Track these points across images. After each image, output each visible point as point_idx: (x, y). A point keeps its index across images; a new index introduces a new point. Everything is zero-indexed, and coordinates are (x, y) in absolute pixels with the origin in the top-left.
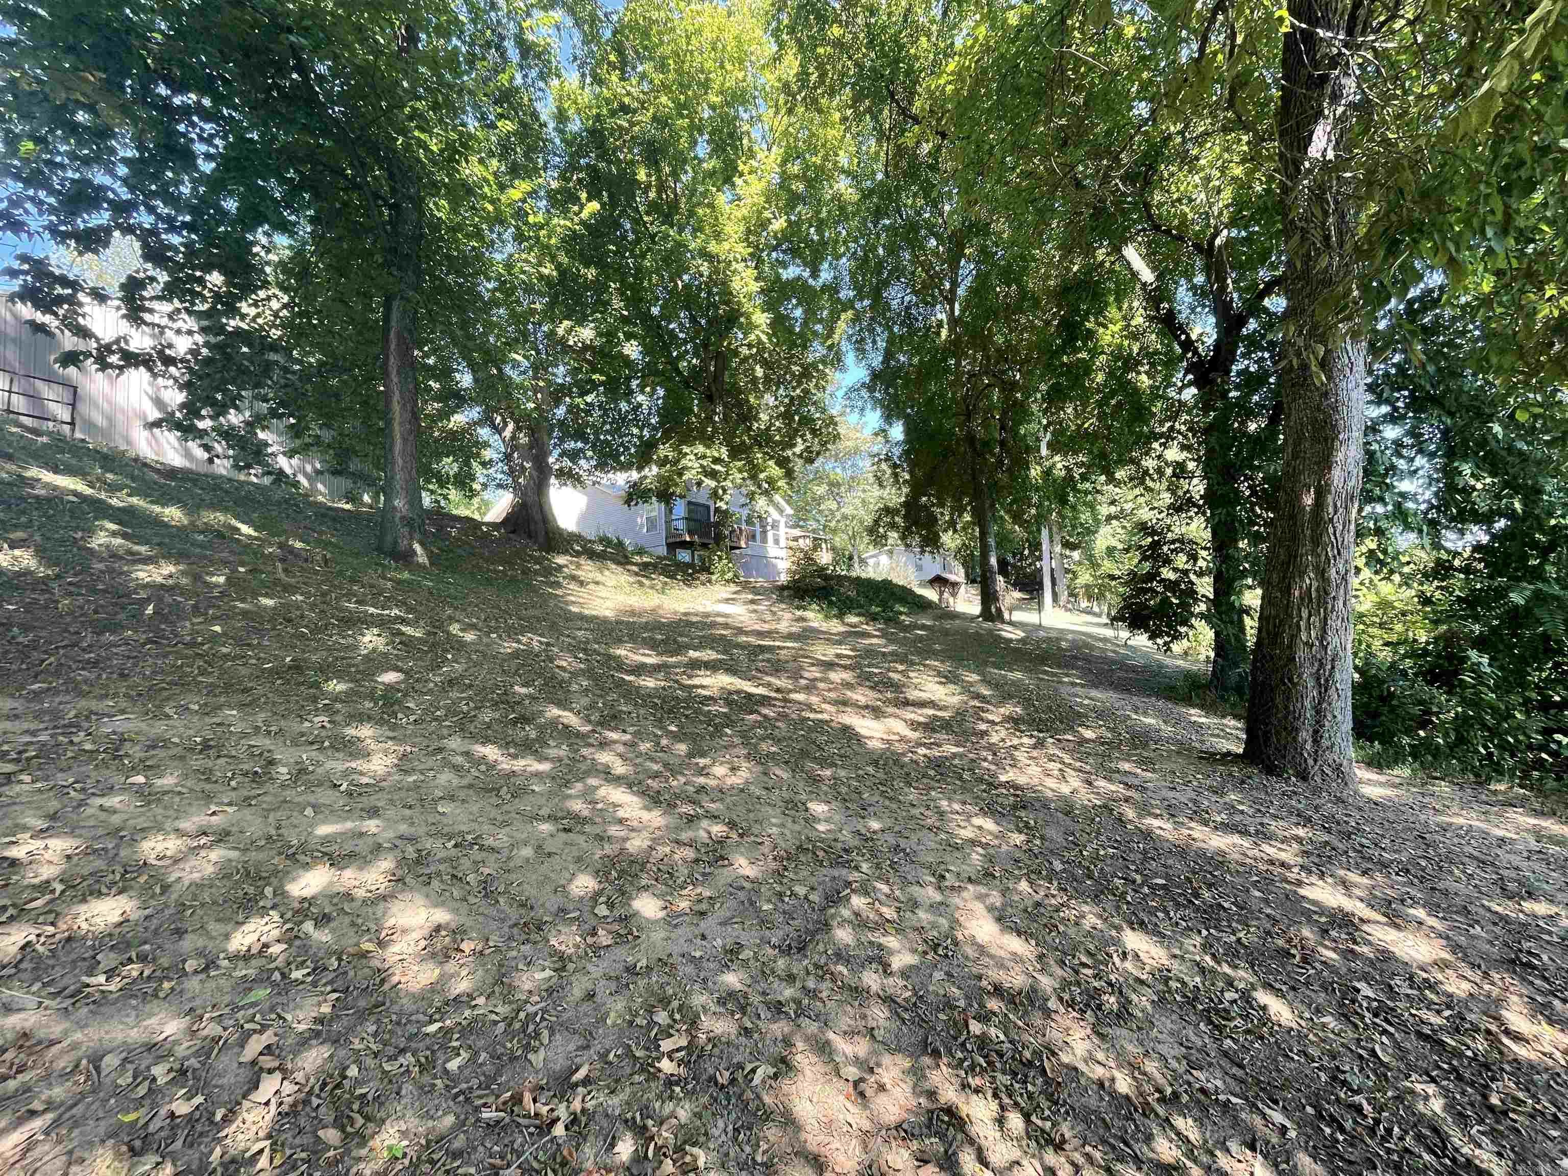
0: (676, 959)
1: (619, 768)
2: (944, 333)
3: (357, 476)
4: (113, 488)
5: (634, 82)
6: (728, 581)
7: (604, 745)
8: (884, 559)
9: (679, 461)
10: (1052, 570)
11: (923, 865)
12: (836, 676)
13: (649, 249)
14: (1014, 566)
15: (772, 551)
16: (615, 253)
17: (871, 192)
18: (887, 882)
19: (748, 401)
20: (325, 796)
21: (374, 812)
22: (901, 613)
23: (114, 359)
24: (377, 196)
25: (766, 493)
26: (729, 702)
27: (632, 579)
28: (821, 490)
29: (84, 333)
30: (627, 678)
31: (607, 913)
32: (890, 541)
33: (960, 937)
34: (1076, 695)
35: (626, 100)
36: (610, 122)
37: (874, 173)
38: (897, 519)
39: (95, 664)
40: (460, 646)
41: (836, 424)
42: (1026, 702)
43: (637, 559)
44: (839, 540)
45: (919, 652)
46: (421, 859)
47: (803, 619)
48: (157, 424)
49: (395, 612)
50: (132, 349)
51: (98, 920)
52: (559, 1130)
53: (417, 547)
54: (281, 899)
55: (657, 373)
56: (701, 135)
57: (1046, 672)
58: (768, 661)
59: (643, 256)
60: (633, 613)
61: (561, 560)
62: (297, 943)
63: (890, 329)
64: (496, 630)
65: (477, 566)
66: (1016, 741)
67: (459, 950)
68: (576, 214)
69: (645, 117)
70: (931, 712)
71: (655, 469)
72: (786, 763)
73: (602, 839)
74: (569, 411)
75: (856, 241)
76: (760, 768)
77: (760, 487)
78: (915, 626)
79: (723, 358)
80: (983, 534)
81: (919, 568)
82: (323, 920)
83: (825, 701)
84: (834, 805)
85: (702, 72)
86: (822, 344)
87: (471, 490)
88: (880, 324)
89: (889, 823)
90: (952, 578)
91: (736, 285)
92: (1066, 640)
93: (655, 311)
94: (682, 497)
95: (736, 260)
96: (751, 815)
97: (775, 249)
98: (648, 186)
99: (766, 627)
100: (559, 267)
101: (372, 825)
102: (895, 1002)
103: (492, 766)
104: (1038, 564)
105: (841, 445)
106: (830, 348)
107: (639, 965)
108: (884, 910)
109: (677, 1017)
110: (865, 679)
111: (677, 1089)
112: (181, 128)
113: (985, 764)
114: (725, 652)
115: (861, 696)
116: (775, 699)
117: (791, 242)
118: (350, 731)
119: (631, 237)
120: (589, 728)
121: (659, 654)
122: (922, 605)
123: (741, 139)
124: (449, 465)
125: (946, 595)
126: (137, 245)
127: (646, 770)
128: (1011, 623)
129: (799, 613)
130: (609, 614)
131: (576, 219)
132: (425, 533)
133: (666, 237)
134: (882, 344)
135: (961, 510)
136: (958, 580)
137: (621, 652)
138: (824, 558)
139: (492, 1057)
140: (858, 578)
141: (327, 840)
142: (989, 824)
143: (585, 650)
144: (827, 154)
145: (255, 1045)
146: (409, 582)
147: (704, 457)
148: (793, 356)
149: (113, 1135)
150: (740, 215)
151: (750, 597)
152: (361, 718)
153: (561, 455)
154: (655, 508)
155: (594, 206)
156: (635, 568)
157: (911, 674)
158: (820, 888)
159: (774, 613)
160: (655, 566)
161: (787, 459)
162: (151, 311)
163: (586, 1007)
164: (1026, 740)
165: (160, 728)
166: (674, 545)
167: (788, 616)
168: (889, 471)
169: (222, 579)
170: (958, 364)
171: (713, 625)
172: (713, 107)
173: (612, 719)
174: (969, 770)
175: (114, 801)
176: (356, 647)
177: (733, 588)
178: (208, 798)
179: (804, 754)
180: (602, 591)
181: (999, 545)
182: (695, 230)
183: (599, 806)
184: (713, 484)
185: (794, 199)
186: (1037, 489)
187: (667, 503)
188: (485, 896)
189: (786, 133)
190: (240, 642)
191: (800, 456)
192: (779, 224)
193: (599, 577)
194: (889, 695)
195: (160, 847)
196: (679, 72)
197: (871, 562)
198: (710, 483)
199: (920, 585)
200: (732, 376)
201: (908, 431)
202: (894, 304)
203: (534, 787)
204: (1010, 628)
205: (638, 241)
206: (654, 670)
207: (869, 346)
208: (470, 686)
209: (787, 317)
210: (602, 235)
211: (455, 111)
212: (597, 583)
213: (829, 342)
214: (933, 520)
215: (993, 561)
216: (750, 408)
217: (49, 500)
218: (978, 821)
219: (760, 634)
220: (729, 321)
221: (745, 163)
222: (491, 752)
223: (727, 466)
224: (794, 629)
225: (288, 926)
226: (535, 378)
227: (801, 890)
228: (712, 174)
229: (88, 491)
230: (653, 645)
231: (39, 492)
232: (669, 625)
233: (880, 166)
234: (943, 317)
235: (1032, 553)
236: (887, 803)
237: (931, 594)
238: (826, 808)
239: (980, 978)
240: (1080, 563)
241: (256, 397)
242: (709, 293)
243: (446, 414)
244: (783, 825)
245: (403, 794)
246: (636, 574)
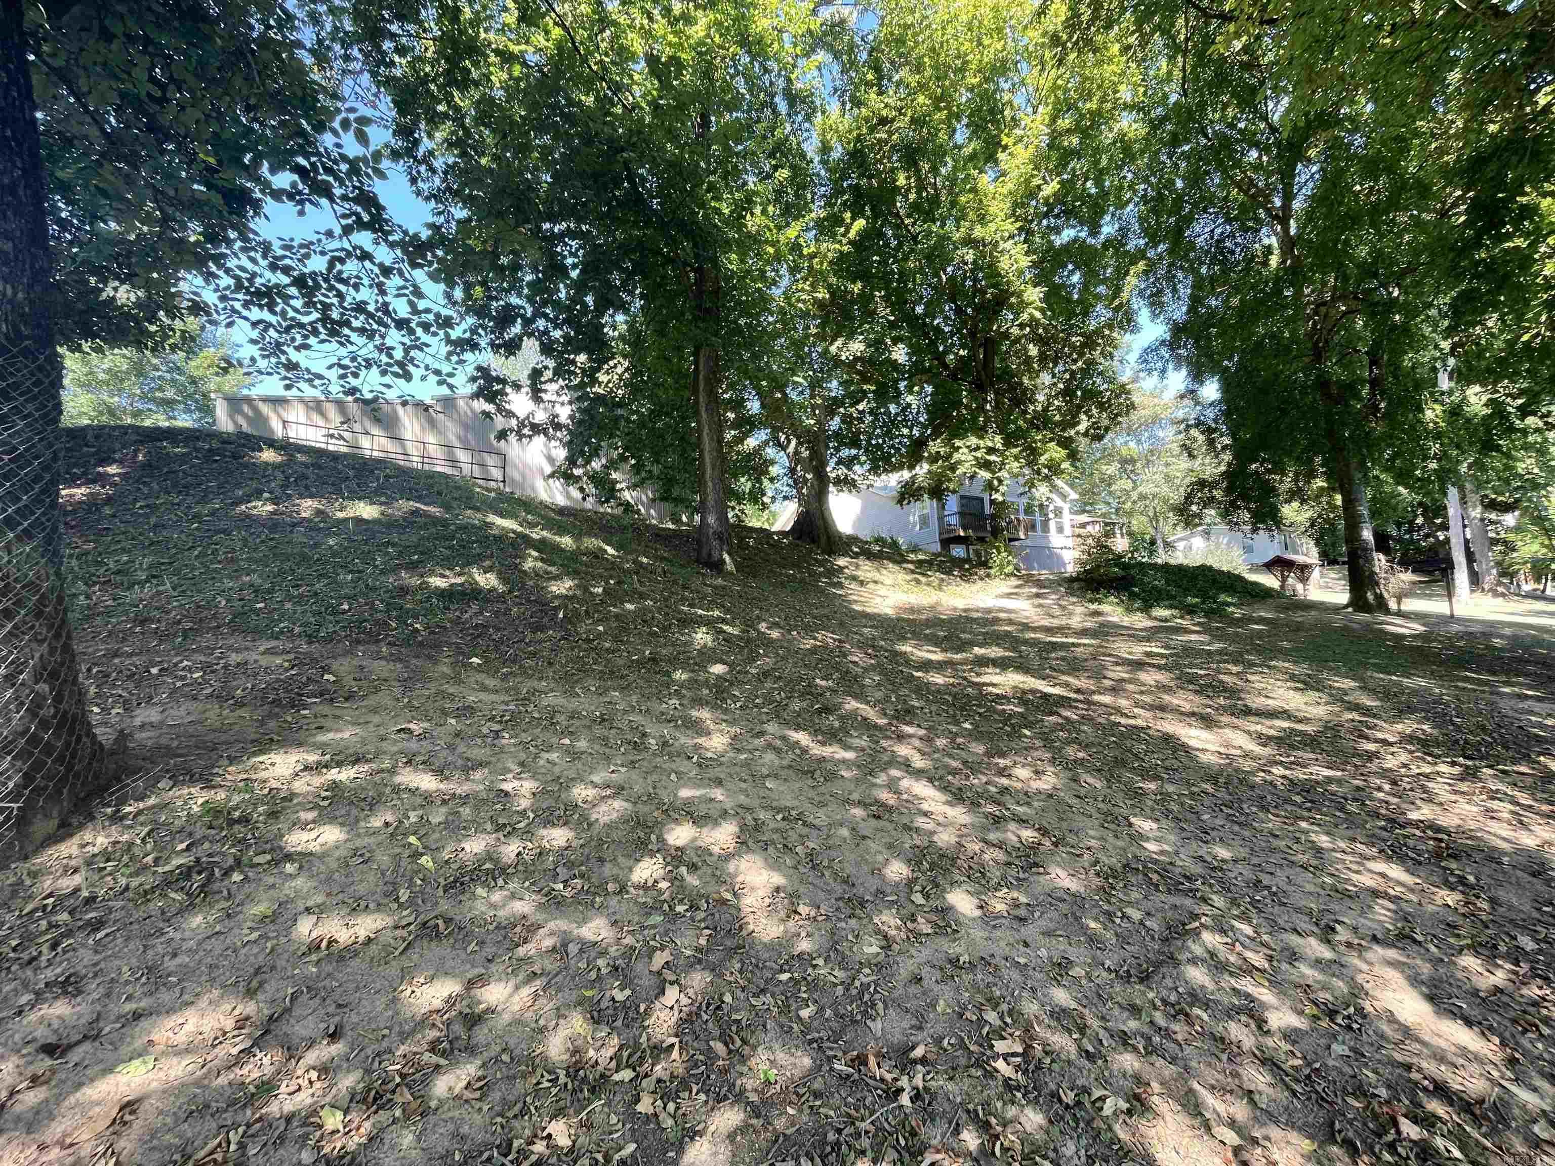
0: (997, 960)
1: (919, 762)
2: (1274, 261)
3: (677, 501)
4: (532, 525)
5: (891, 93)
6: (1007, 575)
7: (901, 737)
8: (1198, 542)
9: (950, 456)
10: (1467, 541)
11: (1298, 910)
12: (1149, 677)
13: (912, 251)
14: (1399, 540)
15: (1056, 540)
16: (879, 263)
17: (1163, 120)
18: (1250, 923)
19: (1022, 384)
20: (683, 765)
21: (719, 783)
22: (1229, 604)
23: (526, 431)
24: (686, 264)
25: (1047, 478)
26: (1023, 702)
27: (909, 577)
28: (1111, 469)
29: (510, 414)
30: (917, 674)
31: (923, 902)
32: (1208, 520)
33: (1368, 1008)
34: (1531, 713)
35: (884, 113)
36: (871, 139)
37: (1166, 96)
38: (1215, 493)
39: (535, 654)
40: (769, 642)
41: (1128, 393)
42: (1440, 718)
43: (912, 556)
44: (1138, 523)
45: (1259, 651)
46: (758, 826)
47: (1097, 613)
48: (551, 476)
49: (717, 613)
50: (536, 421)
51: (554, 843)
52: (905, 1100)
53: (726, 557)
54: (663, 847)
55: (925, 371)
56: (959, 121)
57: (1467, 679)
58: (1063, 659)
59: (906, 259)
60: (912, 610)
61: (842, 562)
62: (677, 883)
63: (1195, 272)
64: (795, 627)
65: (771, 571)
66: (1427, 769)
67: (796, 912)
68: (844, 235)
69: (903, 122)
70: (1286, 724)
71: (926, 466)
72: (1099, 770)
73: (910, 829)
74: (843, 421)
75: (1146, 180)
76: (1070, 774)
77: (1038, 472)
78: (1252, 620)
79: (991, 345)
80: (1349, 503)
81: (1248, 549)
82: (693, 868)
83: (1137, 705)
84: (1165, 823)
85: (958, 57)
86: (1107, 307)
87: (763, 504)
88: (1181, 268)
89: (1243, 852)
90: (1300, 559)
91: (1004, 264)
92: (1501, 637)
93: (919, 309)
94: (954, 492)
95: (1002, 238)
96: (1064, 825)
97: (1046, 215)
98: (908, 190)
99: (1056, 622)
100: (829, 287)
101: (718, 794)
102: (1279, 1068)
103: (805, 751)
104: (1441, 536)
105: (1134, 416)
106: (1117, 309)
107: (962, 959)
108: (1249, 954)
109: (1009, 1020)
110: (1186, 681)
111: (1019, 1095)
112: (559, 249)
113: (1381, 795)
114: (1014, 649)
115: (1183, 700)
116: (1076, 700)
117: (1064, 204)
118: (695, 713)
119: (893, 243)
120: (885, 721)
121: (944, 651)
122: (1259, 594)
123: (1002, 112)
124: (745, 484)
125: (1290, 581)
126: (537, 343)
127: (946, 766)
128: (1399, 614)
129: (1094, 606)
130: (890, 612)
131: (845, 241)
132: (730, 544)
133: (929, 233)
134: (1185, 291)
135: (1311, 475)
136: (1309, 561)
137: (906, 648)
138: (1120, 544)
139: (836, 1015)
140: (1166, 567)
141: (689, 802)
142: (1396, 871)
143: (873, 647)
144: (1106, 94)
145: (659, 959)
146: (724, 588)
147: (977, 448)
148: (1071, 327)
149: (579, 1004)
150: (1005, 191)
151: (1034, 590)
152: (699, 702)
153: (838, 463)
154: (927, 505)
155: (860, 223)
156: (911, 566)
157: (1250, 677)
158: (1159, 915)
159: (1064, 608)
160: (930, 563)
161: (1070, 440)
162: (545, 391)
163: (913, 989)
164: (1443, 768)
165: (573, 704)
166: (948, 541)
167: (1079, 609)
168: (1201, 438)
169: (600, 590)
170: (1298, 294)
171: (996, 621)
172: (971, 90)
173: (906, 714)
174: (1355, 800)
175: (554, 756)
176: (691, 643)
177: (1014, 582)
178: (608, 759)
179: (1121, 763)
180: (882, 591)
181: (1374, 515)
182: (958, 220)
183: (905, 796)
184: (987, 475)
185: (1068, 154)
186: (1438, 436)
187: (940, 499)
188: (813, 868)
189: (1055, 88)
190: (617, 640)
191: (1086, 434)
192: (1050, 188)
193: (877, 577)
194: (1222, 701)
195: (584, 793)
196: (935, 67)
197: (1181, 545)
198: (985, 474)
199: (1254, 569)
200: (1003, 360)
201: (1226, 387)
202: (1200, 241)
203: (843, 773)
204: (1398, 621)
205: (900, 245)
206: (939, 667)
207: (1167, 297)
208: (780, 678)
209: (1063, 286)
210: (866, 249)
211: (737, 172)
212: (876, 582)
213: (1117, 302)
214: (1270, 490)
215: (1367, 534)
216: (1025, 391)
217: (500, 537)
218: (1380, 866)
219: (1048, 630)
220: (998, 304)
221: (1008, 135)
222: (802, 738)
223: (1002, 455)
224: (1088, 625)
225: (669, 868)
226: (813, 396)
227: (1136, 915)
228: (973, 157)
229: (520, 529)
230: (936, 641)
231: (495, 532)
232: (950, 621)
233: (1175, 86)
234: (1274, 241)
235: (1429, 520)
236: (1236, 828)
237: (1270, 581)
238: (1155, 826)
239: (1408, 1067)
240: (1518, 529)
241: (610, 446)
242: (975, 280)
243: (740, 440)
244: (1102, 838)
245: (737, 769)
246: (913, 572)
